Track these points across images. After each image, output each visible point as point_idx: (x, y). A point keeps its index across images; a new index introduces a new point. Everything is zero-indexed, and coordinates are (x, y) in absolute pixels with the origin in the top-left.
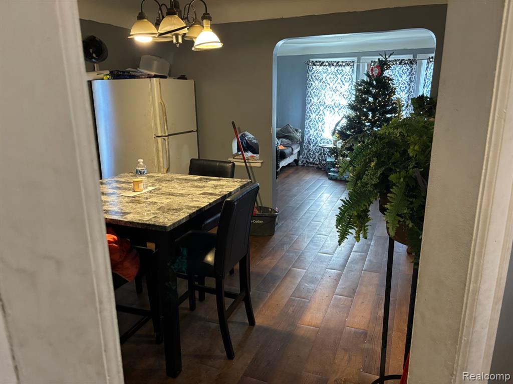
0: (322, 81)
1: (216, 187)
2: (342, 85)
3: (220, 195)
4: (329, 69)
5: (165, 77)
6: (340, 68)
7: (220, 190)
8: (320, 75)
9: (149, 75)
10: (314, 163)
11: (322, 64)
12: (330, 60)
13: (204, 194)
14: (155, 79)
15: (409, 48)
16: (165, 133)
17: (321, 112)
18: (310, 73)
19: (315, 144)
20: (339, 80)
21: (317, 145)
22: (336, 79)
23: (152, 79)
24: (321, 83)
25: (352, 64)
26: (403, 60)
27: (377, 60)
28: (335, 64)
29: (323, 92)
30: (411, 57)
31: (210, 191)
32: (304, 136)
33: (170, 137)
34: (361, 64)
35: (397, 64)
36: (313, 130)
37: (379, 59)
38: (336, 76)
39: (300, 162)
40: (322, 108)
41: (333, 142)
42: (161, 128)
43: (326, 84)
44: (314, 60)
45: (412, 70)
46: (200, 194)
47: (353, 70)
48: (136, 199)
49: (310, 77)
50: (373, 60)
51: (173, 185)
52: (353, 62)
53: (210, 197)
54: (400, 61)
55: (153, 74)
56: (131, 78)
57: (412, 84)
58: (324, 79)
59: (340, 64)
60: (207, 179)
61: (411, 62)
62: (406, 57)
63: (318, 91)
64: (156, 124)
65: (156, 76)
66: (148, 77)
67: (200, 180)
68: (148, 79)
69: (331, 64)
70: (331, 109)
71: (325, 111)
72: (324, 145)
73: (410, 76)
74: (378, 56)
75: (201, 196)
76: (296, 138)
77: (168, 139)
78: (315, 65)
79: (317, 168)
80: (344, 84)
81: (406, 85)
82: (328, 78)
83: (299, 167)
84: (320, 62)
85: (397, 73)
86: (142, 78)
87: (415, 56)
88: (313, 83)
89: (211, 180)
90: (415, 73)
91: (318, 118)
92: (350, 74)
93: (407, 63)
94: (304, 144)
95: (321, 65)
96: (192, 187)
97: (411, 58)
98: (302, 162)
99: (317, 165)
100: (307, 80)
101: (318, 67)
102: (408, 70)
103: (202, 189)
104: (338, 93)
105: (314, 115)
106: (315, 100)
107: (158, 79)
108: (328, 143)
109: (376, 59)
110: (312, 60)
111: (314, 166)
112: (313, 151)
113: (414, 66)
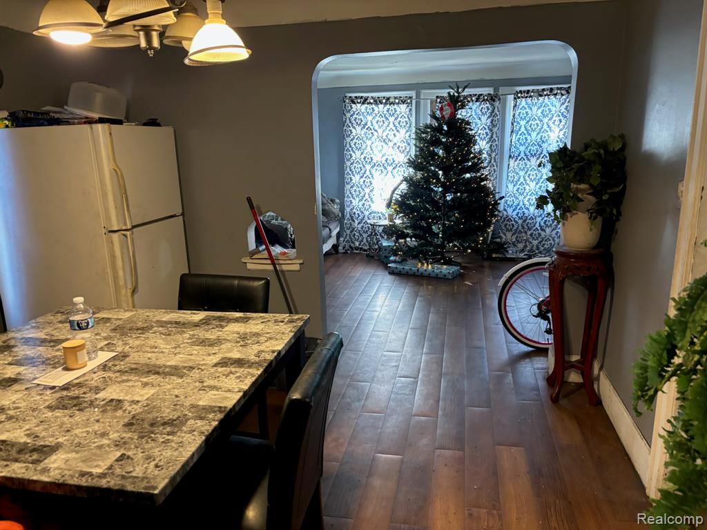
0: (367, 127)
1: (243, 338)
2: (395, 132)
3: (258, 364)
4: (376, 108)
5: (119, 122)
6: (392, 107)
7: (256, 348)
8: (363, 118)
9: (87, 118)
10: (361, 248)
11: (365, 101)
12: (375, 95)
13: (224, 363)
14: (100, 126)
15: (487, 78)
16: (126, 224)
17: (368, 173)
18: (348, 115)
19: (362, 220)
20: (391, 125)
21: (364, 221)
22: (386, 123)
23: (94, 126)
24: (365, 130)
25: (409, 101)
26: (481, 95)
27: (446, 95)
28: (384, 101)
29: (369, 143)
30: (490, 91)
31: (236, 355)
32: (344, 208)
33: (134, 230)
34: (422, 101)
35: (473, 101)
36: (357, 199)
37: (449, 93)
38: (387, 119)
39: (340, 248)
40: (368, 167)
41: (387, 216)
42: (117, 216)
43: (373, 131)
44: (353, 95)
45: (494, 109)
46: (215, 365)
47: (411, 109)
48: (71, 394)
49: (348, 121)
50: (440, 95)
51: (151, 342)
52: (411, 98)
53: (241, 371)
54: (476, 97)
55: (96, 116)
56: (52, 125)
57: (495, 130)
58: (369, 124)
59: (391, 100)
60: (220, 319)
61: (492, 99)
62: (485, 91)
63: (360, 141)
64: (107, 210)
65: (101, 121)
66: (85, 123)
67: (206, 322)
68: (87, 127)
69: (377, 101)
70: (382, 168)
71: (373, 171)
72: (375, 221)
73: (491, 118)
74: (447, 88)
75: (220, 369)
76: (333, 213)
77: (133, 233)
78: (354, 103)
79: (368, 256)
80: (398, 131)
81: (487, 131)
82: (374, 122)
83: (340, 255)
84: (362, 97)
85: (473, 113)
86: (74, 124)
87: (496, 90)
88: (353, 130)
89: (230, 320)
90: (498, 113)
91: (364, 182)
92: (406, 116)
93: (487, 100)
94: (346, 221)
95: (363, 103)
96: (193, 344)
97: (492, 93)
98: (344, 248)
99: (365, 250)
100: (344, 125)
101: (359, 105)
102: (488, 109)
103: (216, 349)
104: (391, 144)
105: (357, 177)
106: (356, 155)
107: (106, 125)
108: (380, 219)
109: (444, 93)
110: (350, 95)
111: (362, 252)
112: (359, 231)
113: (497, 104)
